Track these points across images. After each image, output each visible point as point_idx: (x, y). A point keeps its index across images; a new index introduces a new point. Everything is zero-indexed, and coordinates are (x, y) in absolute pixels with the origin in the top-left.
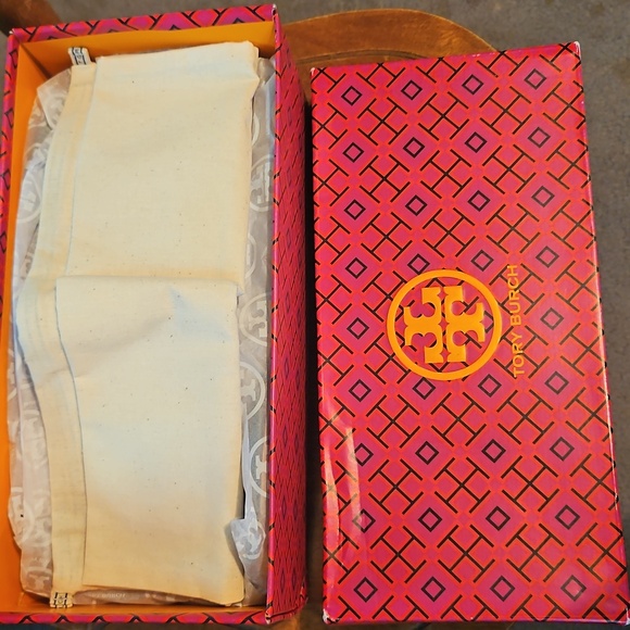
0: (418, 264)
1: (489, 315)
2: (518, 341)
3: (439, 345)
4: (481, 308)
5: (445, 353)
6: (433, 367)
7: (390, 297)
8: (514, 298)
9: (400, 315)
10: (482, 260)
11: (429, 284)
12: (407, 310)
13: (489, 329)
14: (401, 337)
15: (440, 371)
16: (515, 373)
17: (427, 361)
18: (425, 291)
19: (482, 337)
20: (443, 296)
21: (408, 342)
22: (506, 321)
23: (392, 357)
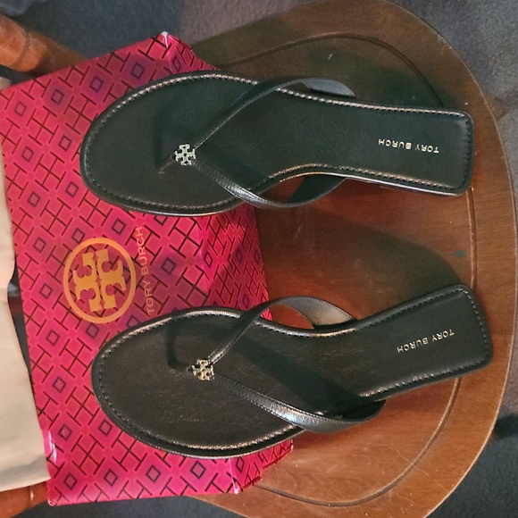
0: (78, 236)
2: (148, 287)
3: (98, 296)
4: (120, 263)
5: (102, 303)
6: (96, 314)
7: (63, 264)
8: (142, 253)
9: (71, 278)
10: (119, 227)
11: (86, 250)
12: (74, 272)
13: (128, 281)
14: (73, 293)
15: (101, 316)
16: (149, 311)
17: (92, 310)
18: (84, 256)
20: (95, 258)
21: (78, 298)
22: (138, 272)
23: (69, 310)
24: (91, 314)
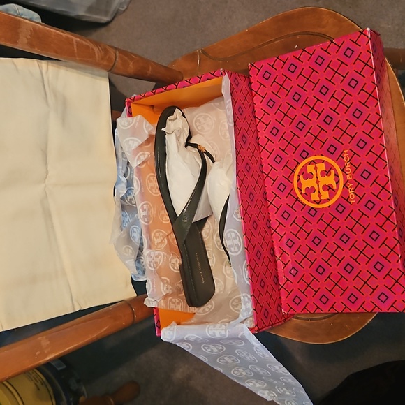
0: (304, 154)
1: (336, 175)
2: (351, 187)
3: (317, 192)
4: (333, 172)
5: (320, 196)
6: (316, 202)
7: (293, 171)
8: (348, 166)
9: (299, 180)
10: (332, 149)
11: (310, 163)
12: (301, 177)
13: (338, 183)
14: (300, 190)
15: (318, 204)
16: (351, 202)
17: (313, 200)
18: (308, 167)
19: (335, 187)
20: (316, 168)
21: (304, 192)
22: (345, 178)
23: (297, 199)
24: (311, 202)
